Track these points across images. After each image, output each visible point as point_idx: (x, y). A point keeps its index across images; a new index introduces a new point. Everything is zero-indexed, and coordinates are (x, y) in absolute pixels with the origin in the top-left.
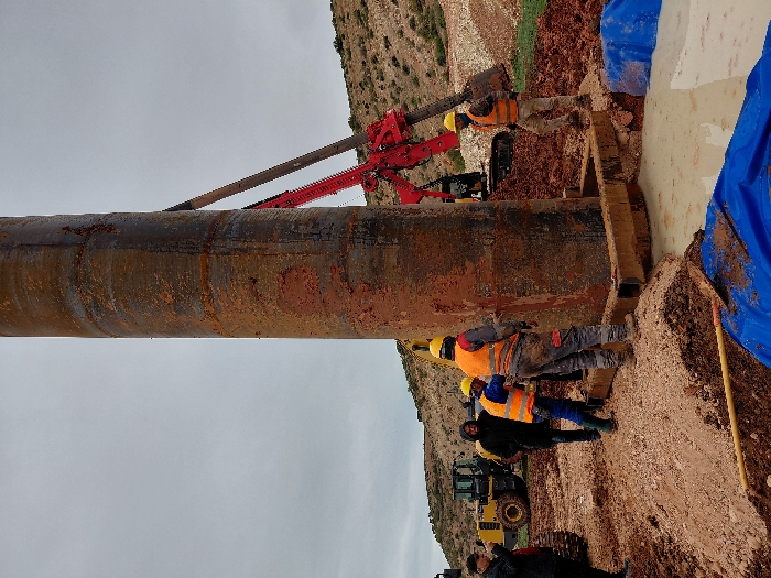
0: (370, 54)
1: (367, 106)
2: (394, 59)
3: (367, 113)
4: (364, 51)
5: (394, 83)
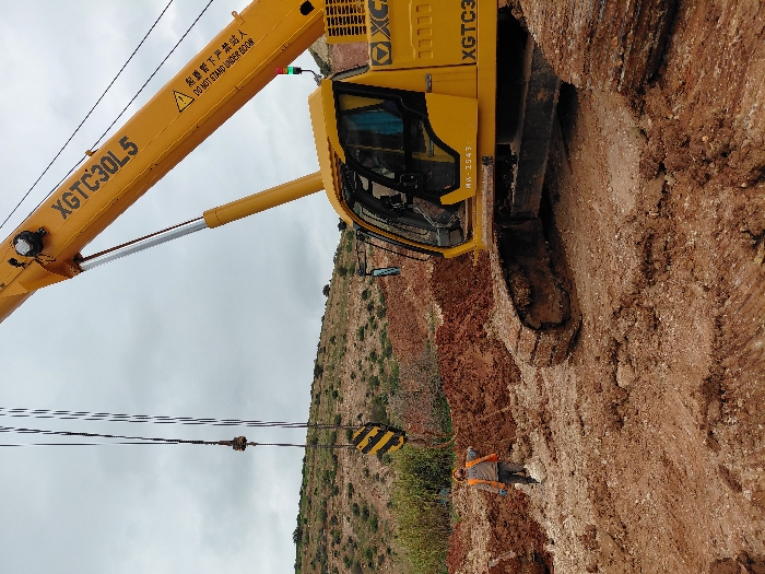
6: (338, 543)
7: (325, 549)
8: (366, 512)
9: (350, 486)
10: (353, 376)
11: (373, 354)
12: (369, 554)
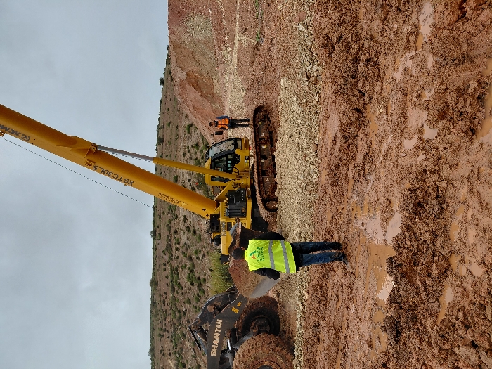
0: (173, 229)
1: (165, 265)
2: (188, 227)
3: (165, 270)
4: (170, 229)
5: (186, 244)
6: (179, 243)
7: (171, 246)
8: (195, 232)
9: (185, 217)
10: (184, 154)
11: (197, 145)
12: (197, 252)
